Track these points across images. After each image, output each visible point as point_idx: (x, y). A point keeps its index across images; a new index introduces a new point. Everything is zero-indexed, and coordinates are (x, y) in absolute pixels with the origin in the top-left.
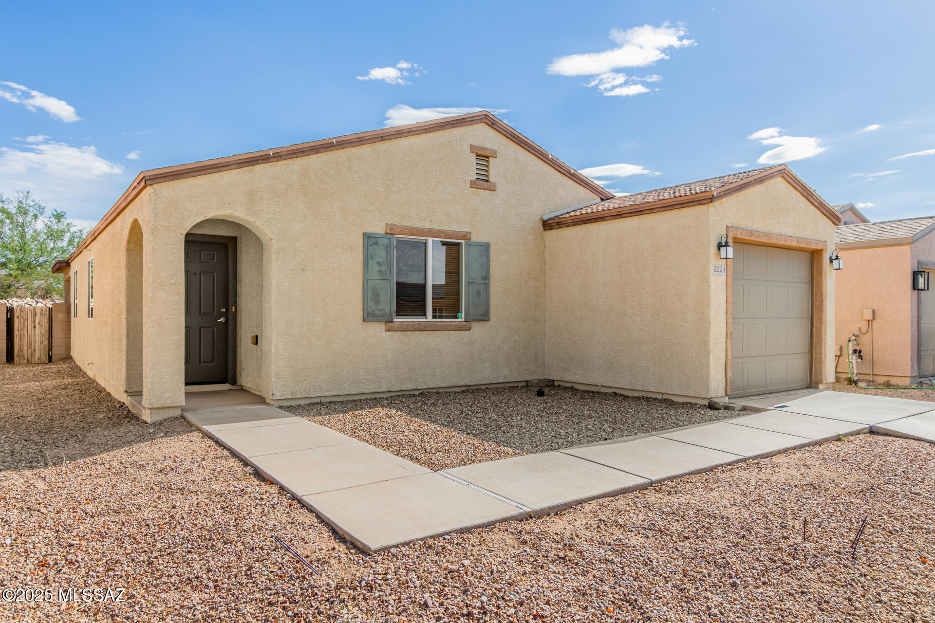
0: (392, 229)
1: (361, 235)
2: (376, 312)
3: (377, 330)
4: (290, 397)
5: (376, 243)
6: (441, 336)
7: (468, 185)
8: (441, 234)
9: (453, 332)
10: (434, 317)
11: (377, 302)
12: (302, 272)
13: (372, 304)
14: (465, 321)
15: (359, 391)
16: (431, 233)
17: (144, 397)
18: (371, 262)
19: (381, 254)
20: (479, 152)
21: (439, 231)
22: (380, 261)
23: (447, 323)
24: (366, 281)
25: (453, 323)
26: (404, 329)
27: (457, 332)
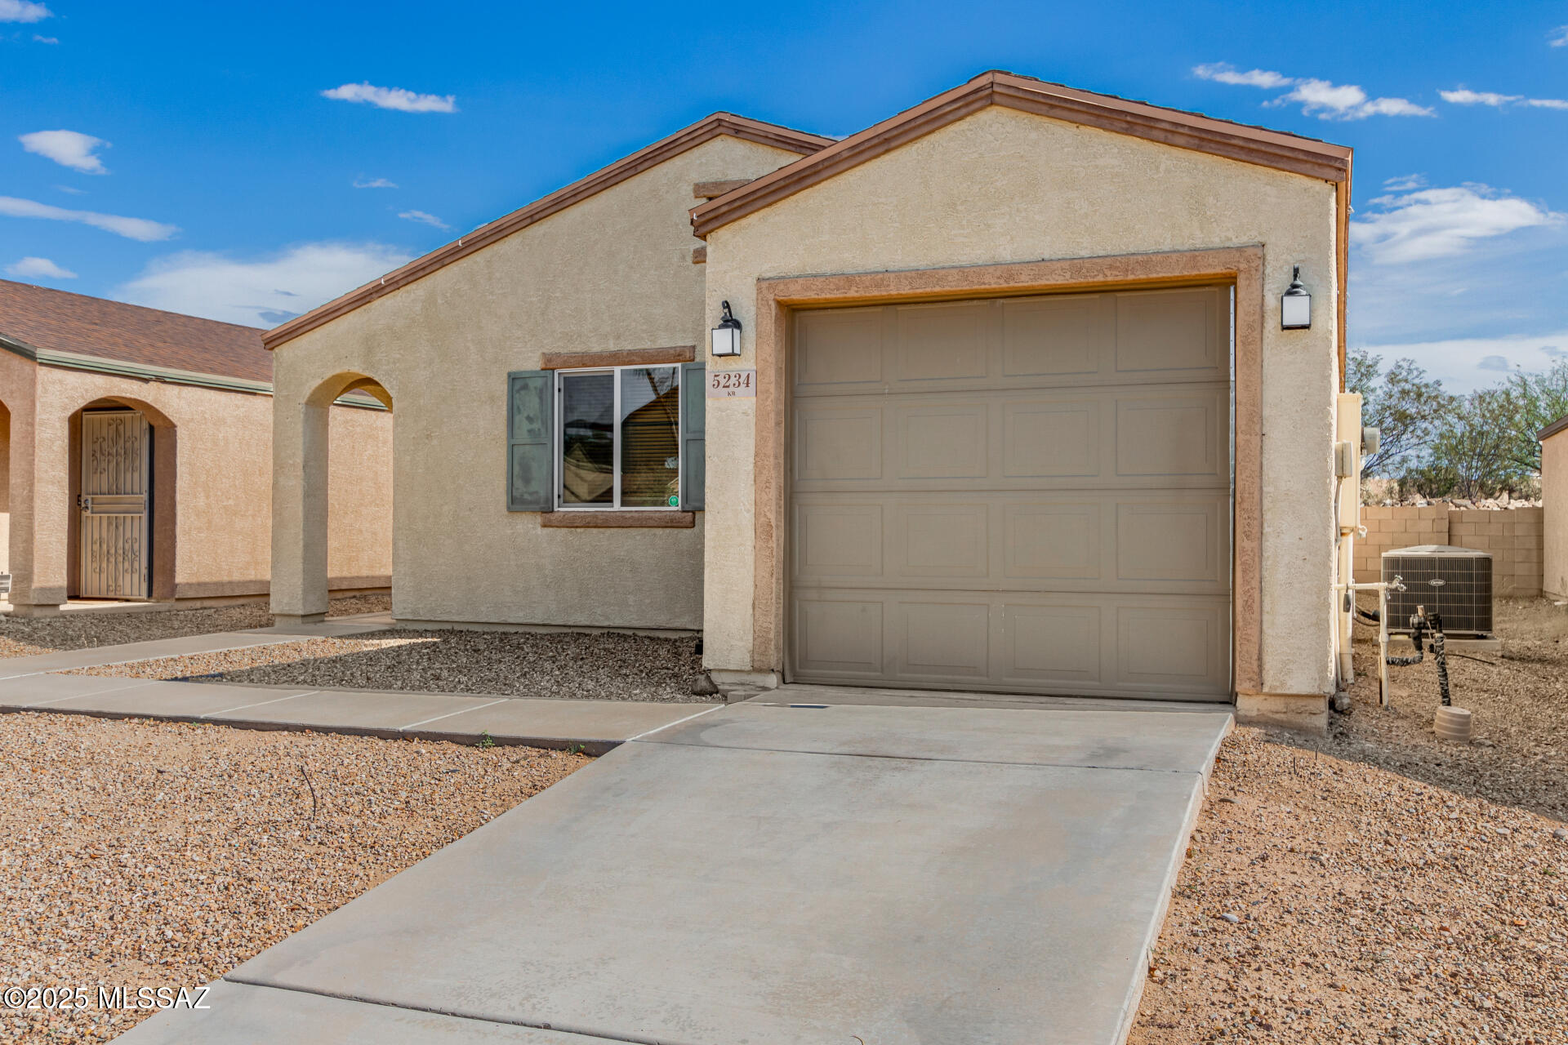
0: (549, 361)
1: (505, 376)
2: (526, 496)
3: (529, 525)
4: (410, 617)
5: (525, 387)
6: (638, 538)
7: (689, 259)
8: (634, 358)
9: (659, 531)
10: (623, 504)
11: (527, 480)
12: (427, 441)
13: (518, 483)
14: (683, 511)
15: (502, 619)
16: (616, 358)
17: (272, 598)
18: (517, 418)
19: (532, 403)
20: (710, 194)
21: (630, 353)
22: (531, 415)
23: (645, 514)
24: (512, 448)
25: (657, 515)
26: (571, 523)
27: (668, 530)
